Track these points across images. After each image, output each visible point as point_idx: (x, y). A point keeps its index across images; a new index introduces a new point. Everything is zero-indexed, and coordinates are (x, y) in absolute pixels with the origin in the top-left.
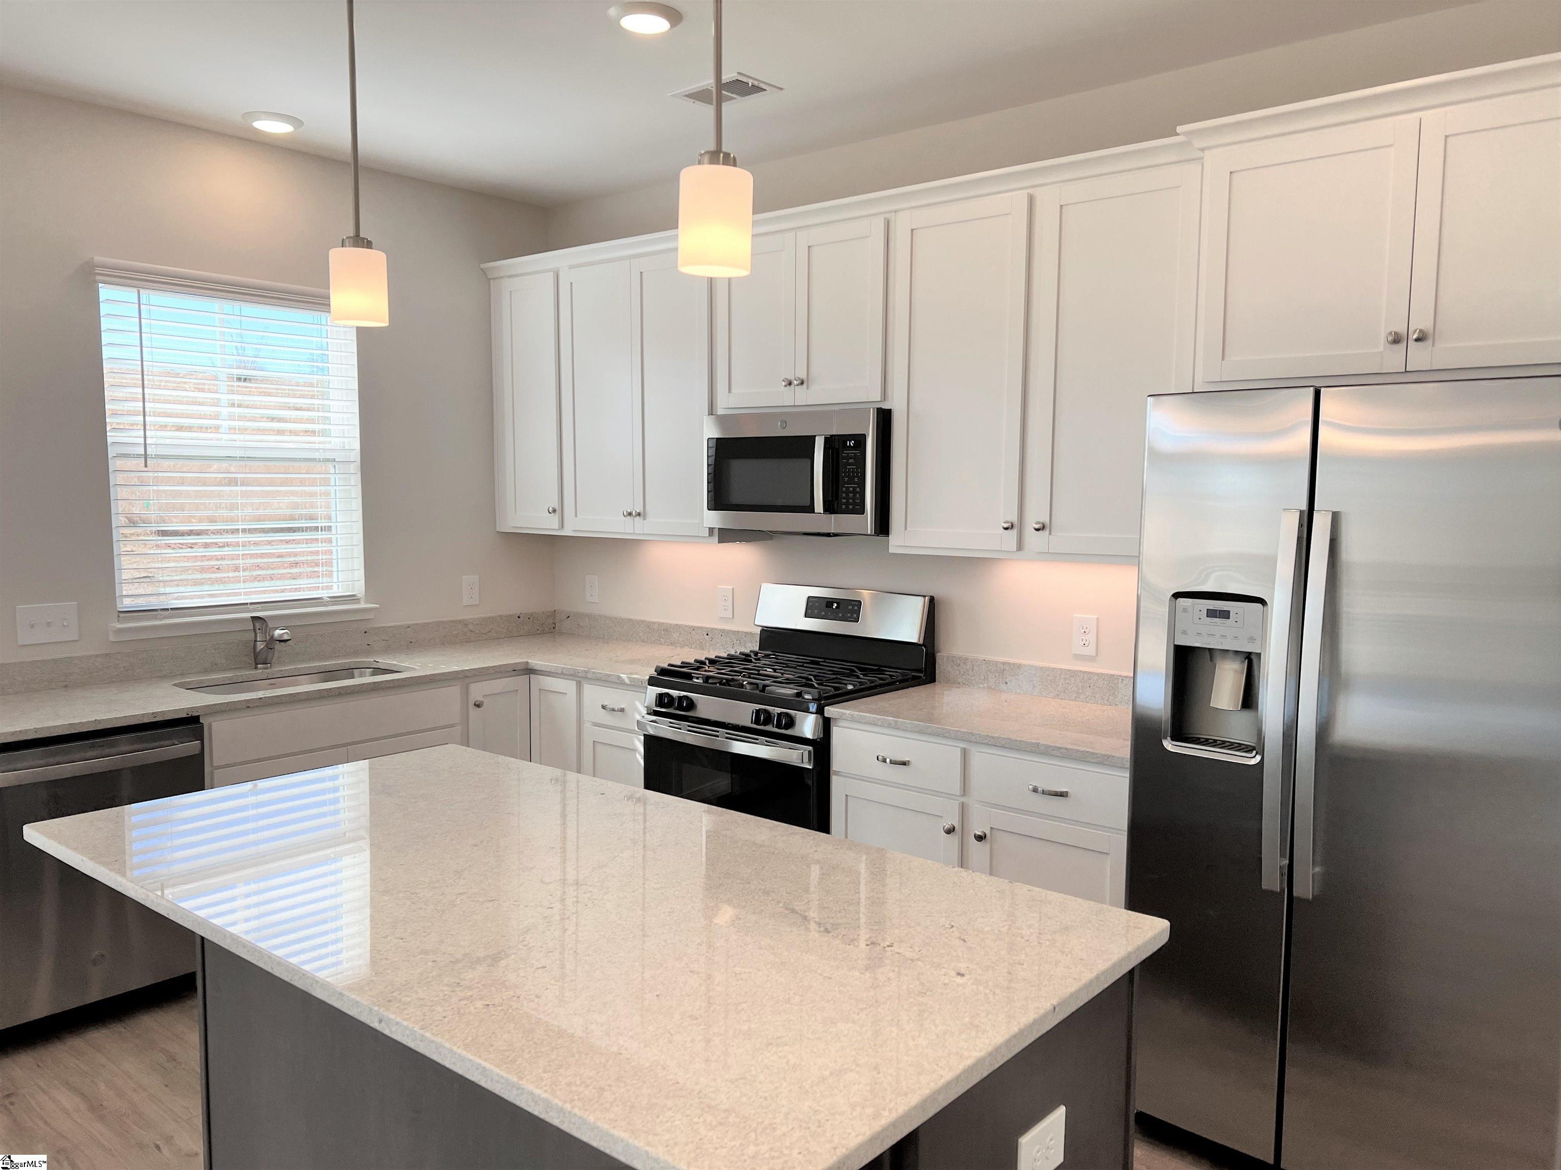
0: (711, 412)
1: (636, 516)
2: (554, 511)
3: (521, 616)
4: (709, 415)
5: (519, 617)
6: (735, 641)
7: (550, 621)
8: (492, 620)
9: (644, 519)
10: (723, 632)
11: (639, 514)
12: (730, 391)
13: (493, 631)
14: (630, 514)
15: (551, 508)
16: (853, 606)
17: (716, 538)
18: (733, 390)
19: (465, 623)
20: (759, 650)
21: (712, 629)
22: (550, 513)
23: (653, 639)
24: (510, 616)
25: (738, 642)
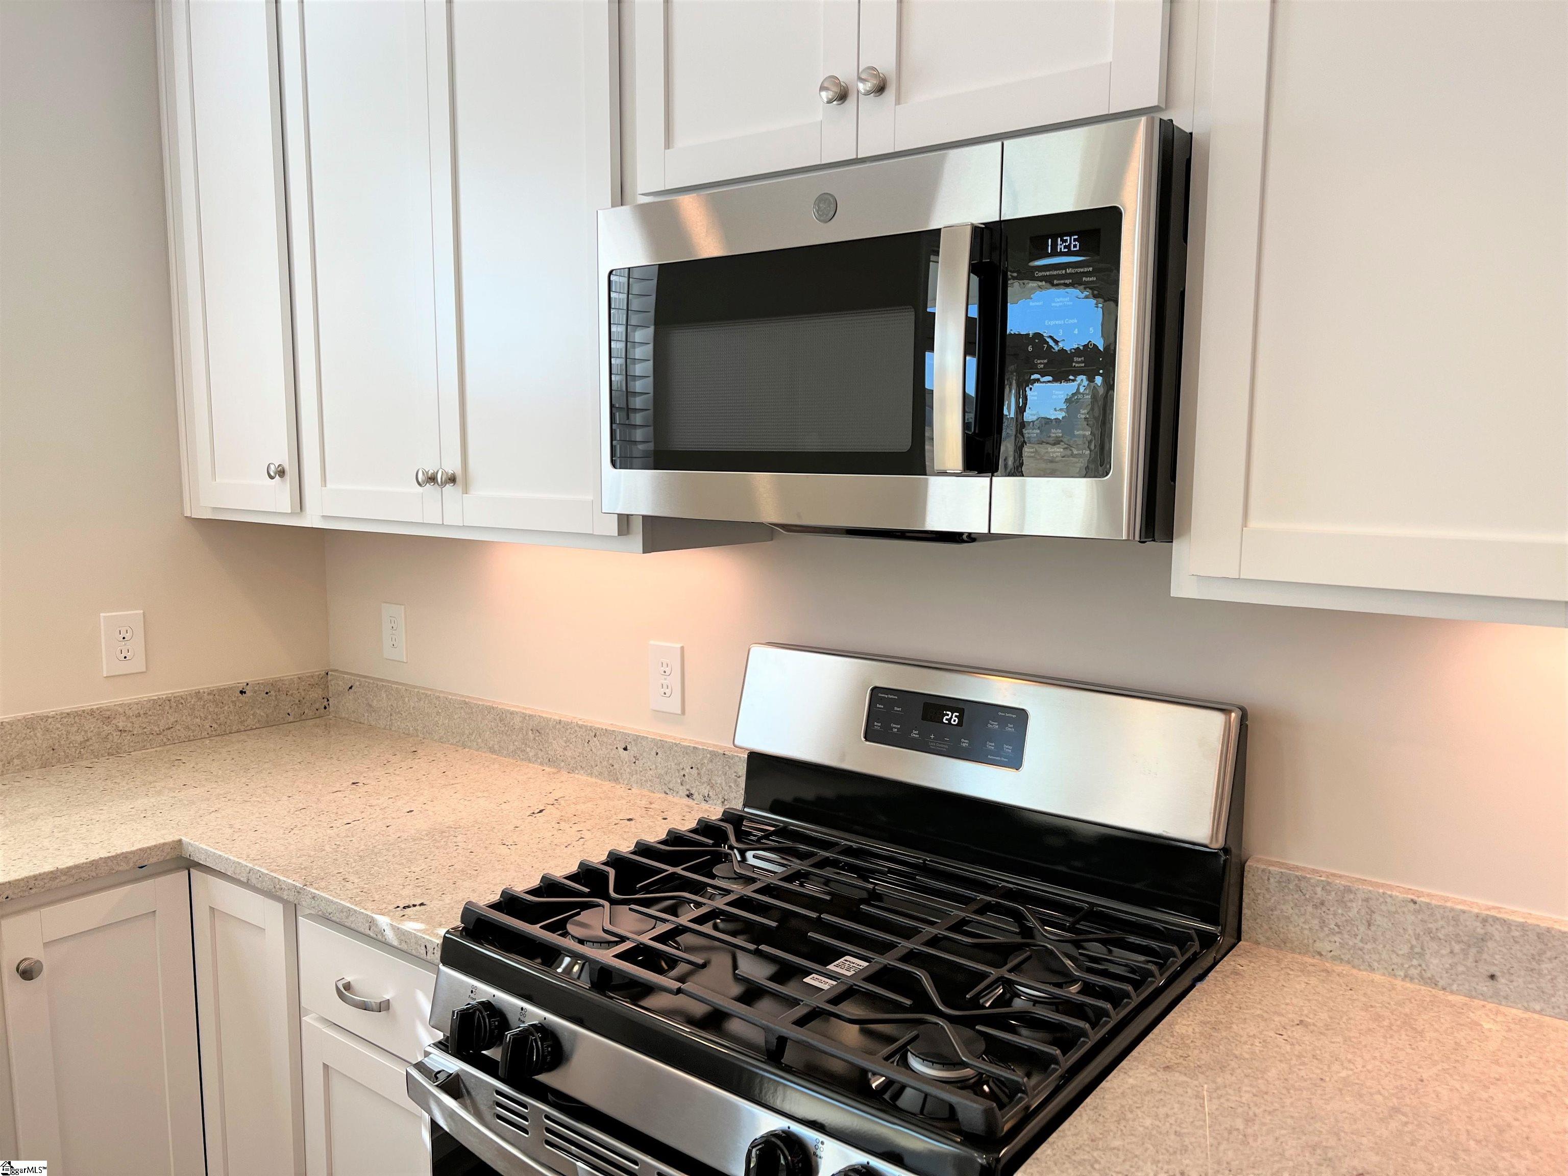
0: (621, 196)
1: (444, 484)
2: (281, 473)
3: (248, 689)
4: (613, 206)
5: (242, 692)
6: (688, 770)
7: (316, 694)
8: (175, 703)
9: (466, 491)
10: (662, 747)
11: (452, 480)
12: (668, 144)
13: (178, 727)
14: (432, 479)
15: (272, 467)
16: (1003, 722)
17: (637, 540)
18: (681, 141)
19: (105, 716)
20: (745, 806)
21: (637, 739)
22: (272, 478)
23: (512, 748)
24: (223, 691)
25: (694, 771)
